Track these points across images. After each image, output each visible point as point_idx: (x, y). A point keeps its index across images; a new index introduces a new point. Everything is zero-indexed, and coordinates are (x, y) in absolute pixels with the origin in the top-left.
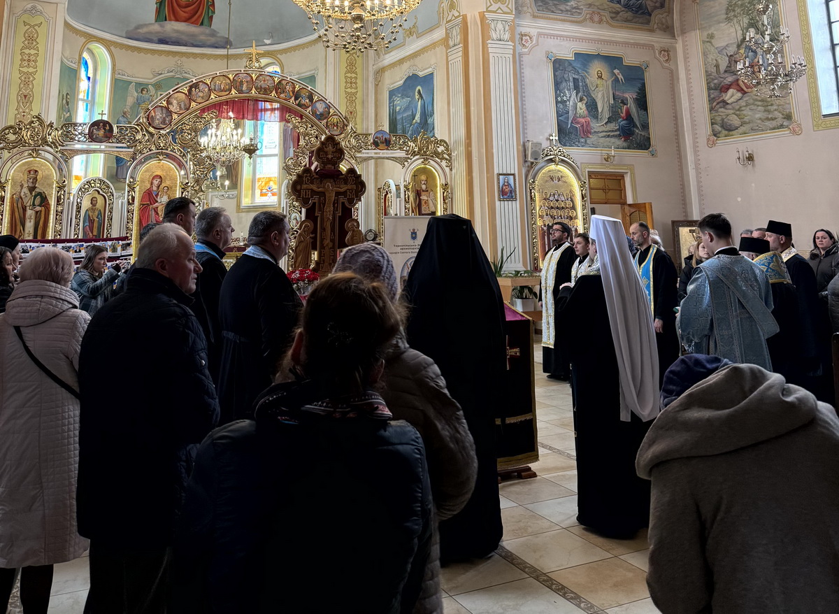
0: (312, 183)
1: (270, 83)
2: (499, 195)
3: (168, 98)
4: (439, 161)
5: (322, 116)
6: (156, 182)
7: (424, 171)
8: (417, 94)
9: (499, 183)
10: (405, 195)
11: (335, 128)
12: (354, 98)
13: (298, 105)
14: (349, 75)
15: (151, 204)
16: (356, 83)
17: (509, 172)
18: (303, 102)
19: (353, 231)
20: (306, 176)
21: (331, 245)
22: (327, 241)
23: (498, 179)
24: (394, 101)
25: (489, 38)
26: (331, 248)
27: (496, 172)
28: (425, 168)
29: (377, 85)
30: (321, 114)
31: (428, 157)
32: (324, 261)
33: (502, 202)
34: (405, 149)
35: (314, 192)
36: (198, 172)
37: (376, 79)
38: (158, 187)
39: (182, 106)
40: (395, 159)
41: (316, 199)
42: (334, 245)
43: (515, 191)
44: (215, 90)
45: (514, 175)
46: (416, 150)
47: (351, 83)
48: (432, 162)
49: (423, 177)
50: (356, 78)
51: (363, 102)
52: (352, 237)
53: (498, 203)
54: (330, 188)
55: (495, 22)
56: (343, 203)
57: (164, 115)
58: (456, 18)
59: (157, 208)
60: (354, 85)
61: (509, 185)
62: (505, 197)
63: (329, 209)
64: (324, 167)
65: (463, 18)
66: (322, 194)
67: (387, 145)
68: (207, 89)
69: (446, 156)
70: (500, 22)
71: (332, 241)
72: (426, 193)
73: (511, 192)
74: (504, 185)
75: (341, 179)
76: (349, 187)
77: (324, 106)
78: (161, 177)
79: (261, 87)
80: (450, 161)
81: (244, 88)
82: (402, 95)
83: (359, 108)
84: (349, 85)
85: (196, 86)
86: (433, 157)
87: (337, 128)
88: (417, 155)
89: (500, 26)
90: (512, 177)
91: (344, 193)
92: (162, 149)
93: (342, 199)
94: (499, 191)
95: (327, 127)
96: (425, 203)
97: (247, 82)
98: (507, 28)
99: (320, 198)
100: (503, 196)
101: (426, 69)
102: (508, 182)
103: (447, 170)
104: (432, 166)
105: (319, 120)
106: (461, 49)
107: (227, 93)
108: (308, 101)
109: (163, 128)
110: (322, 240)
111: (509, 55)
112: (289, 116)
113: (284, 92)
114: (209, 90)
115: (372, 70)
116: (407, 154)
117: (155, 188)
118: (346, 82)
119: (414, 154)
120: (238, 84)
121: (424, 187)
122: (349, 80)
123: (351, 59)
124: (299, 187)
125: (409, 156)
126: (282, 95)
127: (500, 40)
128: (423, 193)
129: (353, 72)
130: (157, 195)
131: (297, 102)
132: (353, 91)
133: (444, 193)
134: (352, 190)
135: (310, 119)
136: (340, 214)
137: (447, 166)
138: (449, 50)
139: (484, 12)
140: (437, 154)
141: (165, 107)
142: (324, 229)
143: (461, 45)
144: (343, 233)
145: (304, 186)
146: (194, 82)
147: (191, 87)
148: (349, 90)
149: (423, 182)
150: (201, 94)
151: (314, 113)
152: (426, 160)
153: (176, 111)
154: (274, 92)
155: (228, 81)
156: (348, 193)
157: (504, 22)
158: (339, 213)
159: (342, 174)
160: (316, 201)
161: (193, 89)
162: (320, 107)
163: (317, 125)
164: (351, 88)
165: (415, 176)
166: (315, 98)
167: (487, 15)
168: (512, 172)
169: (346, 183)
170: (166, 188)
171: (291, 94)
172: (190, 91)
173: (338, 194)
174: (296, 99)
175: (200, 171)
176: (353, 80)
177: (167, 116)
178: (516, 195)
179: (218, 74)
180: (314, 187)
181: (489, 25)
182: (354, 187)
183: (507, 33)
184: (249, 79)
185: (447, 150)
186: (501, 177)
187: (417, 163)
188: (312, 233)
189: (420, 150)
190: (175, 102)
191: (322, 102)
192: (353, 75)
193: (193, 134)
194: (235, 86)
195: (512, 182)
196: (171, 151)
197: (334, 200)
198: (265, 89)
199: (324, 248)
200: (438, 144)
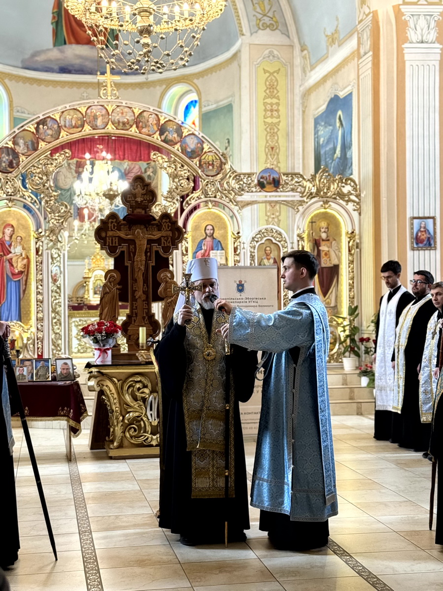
0: (120, 230)
1: (129, 117)
2: (412, 243)
3: (14, 138)
4: (344, 203)
5: (192, 154)
6: (8, 231)
7: (325, 216)
8: (338, 120)
9: (412, 229)
10: (299, 245)
11: (211, 167)
12: (276, 130)
13: (165, 141)
14: (269, 101)
15: (5, 255)
16: (277, 111)
17: (427, 215)
18: (170, 137)
19: (167, 282)
20: (112, 222)
21: (144, 297)
22: (139, 294)
23: (412, 224)
24: (318, 131)
25: (406, 40)
26: (144, 301)
27: (409, 214)
28: (326, 213)
29: (304, 112)
30: (193, 152)
31: (328, 199)
32: (136, 314)
33: (416, 252)
34: (299, 190)
35: (121, 240)
36: (53, 220)
37: (303, 104)
38: (11, 237)
39: (30, 147)
40: (287, 203)
41: (124, 247)
42: (147, 297)
43: (435, 238)
44: (65, 127)
45: (433, 218)
46: (314, 190)
47: (272, 111)
48: (333, 205)
49: (324, 224)
50: (278, 104)
51: (288, 135)
52: (165, 289)
53: (410, 253)
54: (142, 236)
55: (415, 17)
56: (157, 252)
57: (11, 157)
58: (367, 15)
59: (11, 259)
60: (275, 114)
61: (426, 231)
62: (421, 245)
63: (140, 259)
64: (133, 212)
65: (373, 17)
66: (132, 242)
67: (275, 187)
68: (56, 126)
69: (353, 197)
70: (422, 18)
71: (146, 293)
72: (327, 242)
73: (429, 239)
74: (419, 230)
75: (153, 225)
76: (164, 233)
77: (196, 141)
78: (12, 226)
79: (119, 122)
80: (358, 203)
81: (99, 122)
82: (325, 123)
83: (282, 142)
84: (269, 113)
85: (43, 122)
86: (335, 199)
87: (213, 167)
88: (314, 197)
89: (422, 22)
90: (431, 221)
91: (158, 241)
92: (11, 195)
93: (155, 247)
94: (412, 238)
95: (200, 166)
96: (326, 254)
97: (102, 115)
98: (433, 24)
99: (129, 247)
100: (417, 244)
101: (346, 87)
102: (425, 228)
103: (355, 215)
104: (335, 209)
105: (190, 158)
106: (370, 58)
107: (80, 129)
108: (175, 135)
109: (11, 172)
110: (134, 292)
111: (434, 62)
112: (155, 154)
113: (146, 126)
114: (59, 127)
115: (298, 91)
116: (301, 197)
117: (7, 238)
118: (266, 110)
119: (311, 196)
120: (91, 118)
121: (324, 236)
122: (269, 107)
123: (271, 80)
124: (103, 235)
125: (305, 199)
126: (144, 130)
127: (422, 42)
128: (322, 243)
129: (274, 97)
130: (10, 246)
131: (163, 137)
132: (275, 120)
133: (349, 242)
134: (167, 237)
135: (180, 158)
136: (154, 264)
137: (354, 210)
138: (361, 61)
139: (400, 5)
140: (341, 195)
141: (11, 148)
142: (136, 280)
143: (371, 53)
144: (156, 285)
145: (110, 233)
146: (42, 117)
147: (38, 124)
148: (269, 120)
149: (323, 230)
150: (50, 132)
151: (184, 151)
152: (326, 202)
153: (23, 152)
154: (135, 126)
155: (80, 116)
156: (163, 240)
157: (428, 17)
158: (152, 263)
159: (154, 219)
160: (125, 249)
161: (41, 126)
162: (192, 144)
163: (188, 165)
164: (272, 116)
165: (312, 222)
166: (185, 133)
167: (404, 9)
168: (432, 215)
169: (159, 230)
170: (19, 238)
171: (156, 129)
172: (37, 129)
173: (150, 242)
174: (161, 135)
175: (56, 220)
176: (275, 107)
177: (14, 158)
178: (435, 242)
179: (68, 108)
180: (122, 234)
181: (406, 23)
182: (170, 234)
183: (432, 32)
184: (104, 112)
185: (355, 189)
186: (415, 221)
187: (316, 207)
188: (119, 284)
189: (318, 191)
190: (21, 142)
191: (193, 136)
192: (275, 101)
193: (45, 178)
194: (88, 121)
195: (431, 228)
196: (21, 197)
197: (146, 249)
198: (124, 124)
199: (136, 300)
200: (342, 183)
